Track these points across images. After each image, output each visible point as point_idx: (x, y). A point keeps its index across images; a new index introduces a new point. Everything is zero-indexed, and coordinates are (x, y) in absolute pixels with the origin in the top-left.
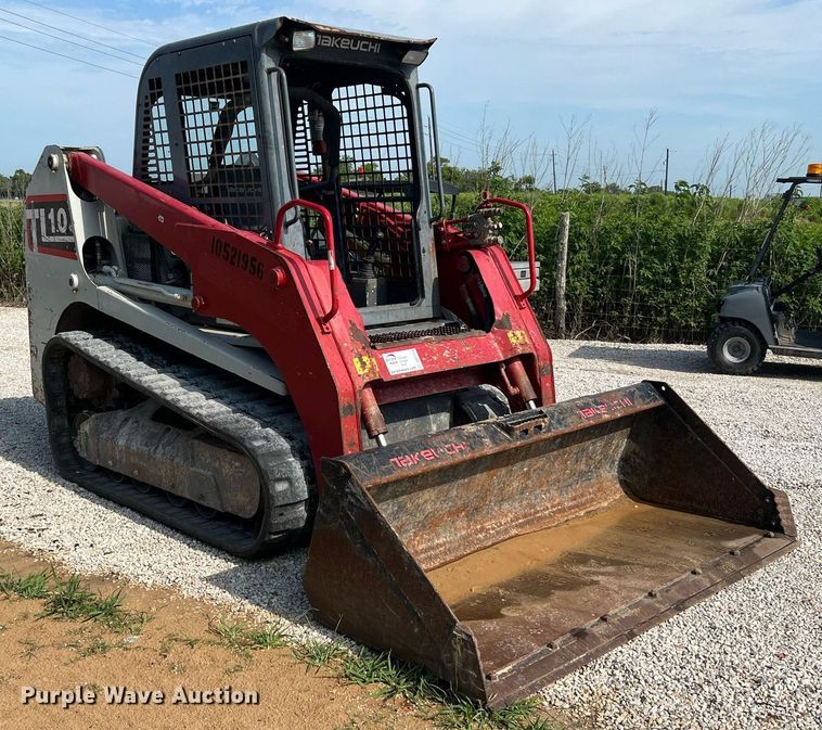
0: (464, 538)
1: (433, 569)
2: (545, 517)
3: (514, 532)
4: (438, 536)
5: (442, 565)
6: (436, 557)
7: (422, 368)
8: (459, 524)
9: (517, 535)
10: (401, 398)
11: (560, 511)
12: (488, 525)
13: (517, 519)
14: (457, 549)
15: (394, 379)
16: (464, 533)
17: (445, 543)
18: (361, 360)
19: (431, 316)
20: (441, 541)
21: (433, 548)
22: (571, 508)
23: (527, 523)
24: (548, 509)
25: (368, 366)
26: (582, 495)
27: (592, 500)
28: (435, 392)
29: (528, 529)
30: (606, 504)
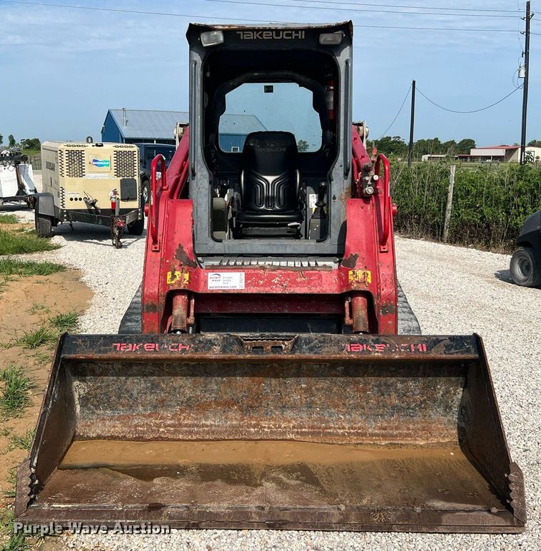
0: (233, 427)
1: (187, 441)
2: (337, 435)
3: (292, 436)
4: (207, 418)
5: (197, 440)
6: (197, 433)
7: (243, 288)
8: (231, 414)
9: (291, 440)
10: (248, 311)
11: (358, 434)
12: (263, 424)
13: (301, 428)
14: (221, 433)
15: (209, 292)
16: (235, 423)
17: (211, 425)
18: (173, 274)
19: (336, 252)
20: (208, 423)
21: (197, 426)
22: (372, 435)
23: (313, 434)
24: (344, 428)
25: (178, 278)
26: (397, 428)
27: (408, 435)
28: (286, 311)
29: (309, 438)
30: (422, 443)
